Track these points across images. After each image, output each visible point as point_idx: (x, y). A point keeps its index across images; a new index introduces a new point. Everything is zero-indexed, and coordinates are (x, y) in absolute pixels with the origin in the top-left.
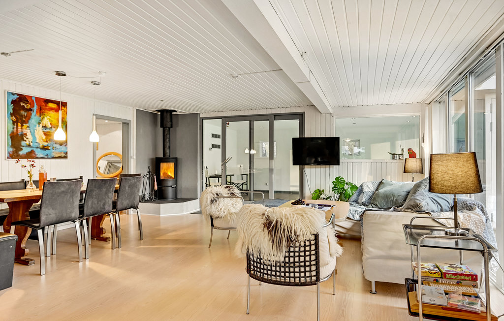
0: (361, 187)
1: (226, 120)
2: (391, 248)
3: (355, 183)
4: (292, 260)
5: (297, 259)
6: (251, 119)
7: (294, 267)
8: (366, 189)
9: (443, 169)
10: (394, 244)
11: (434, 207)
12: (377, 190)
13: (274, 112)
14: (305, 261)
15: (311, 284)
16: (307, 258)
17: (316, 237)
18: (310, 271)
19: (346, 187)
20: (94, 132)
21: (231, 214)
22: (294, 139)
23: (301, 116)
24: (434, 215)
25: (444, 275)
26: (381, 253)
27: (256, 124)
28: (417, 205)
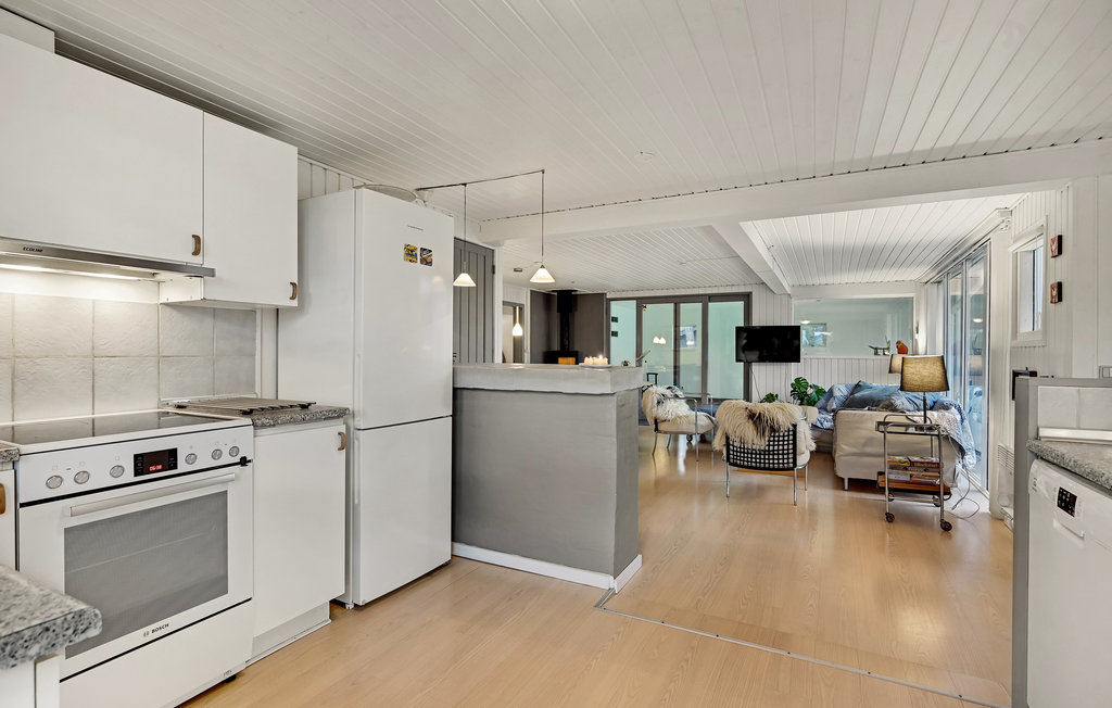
0: (831, 390)
1: (642, 302)
2: (865, 445)
3: (821, 386)
4: (771, 448)
5: (776, 448)
6: (677, 301)
7: (774, 455)
8: (837, 393)
9: (912, 370)
10: (869, 441)
11: (911, 407)
12: (852, 393)
13: (709, 291)
14: (783, 450)
15: (789, 469)
16: (786, 447)
17: (795, 426)
18: (788, 459)
19: (810, 391)
20: (518, 325)
21: (680, 417)
22: (737, 328)
23: (747, 298)
24: (908, 413)
25: (912, 464)
26: (855, 450)
27: (683, 307)
28: (892, 404)
